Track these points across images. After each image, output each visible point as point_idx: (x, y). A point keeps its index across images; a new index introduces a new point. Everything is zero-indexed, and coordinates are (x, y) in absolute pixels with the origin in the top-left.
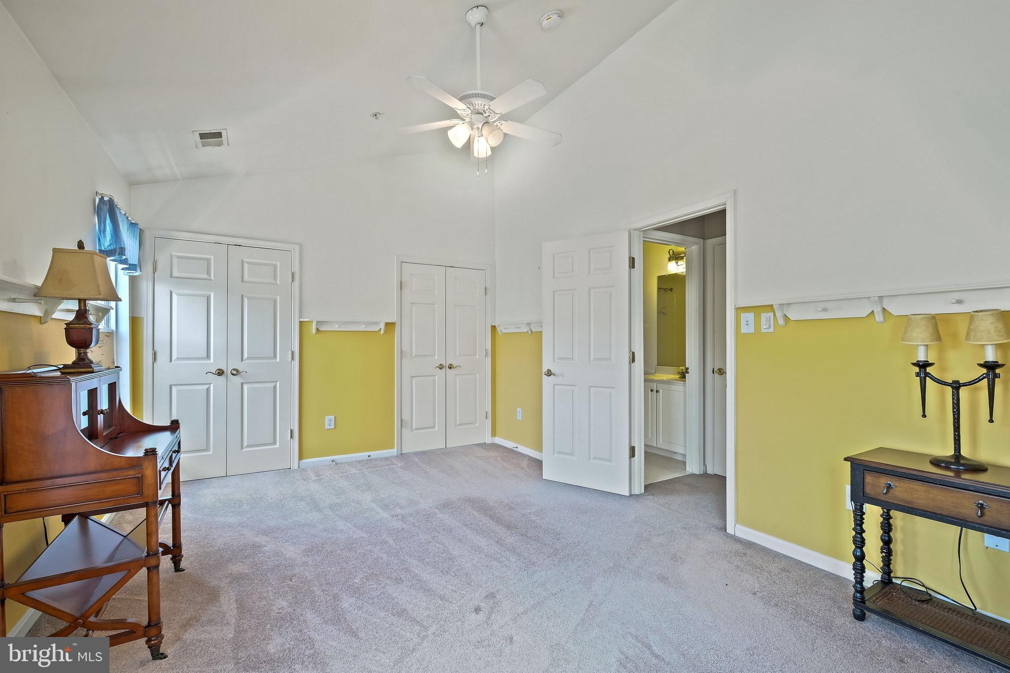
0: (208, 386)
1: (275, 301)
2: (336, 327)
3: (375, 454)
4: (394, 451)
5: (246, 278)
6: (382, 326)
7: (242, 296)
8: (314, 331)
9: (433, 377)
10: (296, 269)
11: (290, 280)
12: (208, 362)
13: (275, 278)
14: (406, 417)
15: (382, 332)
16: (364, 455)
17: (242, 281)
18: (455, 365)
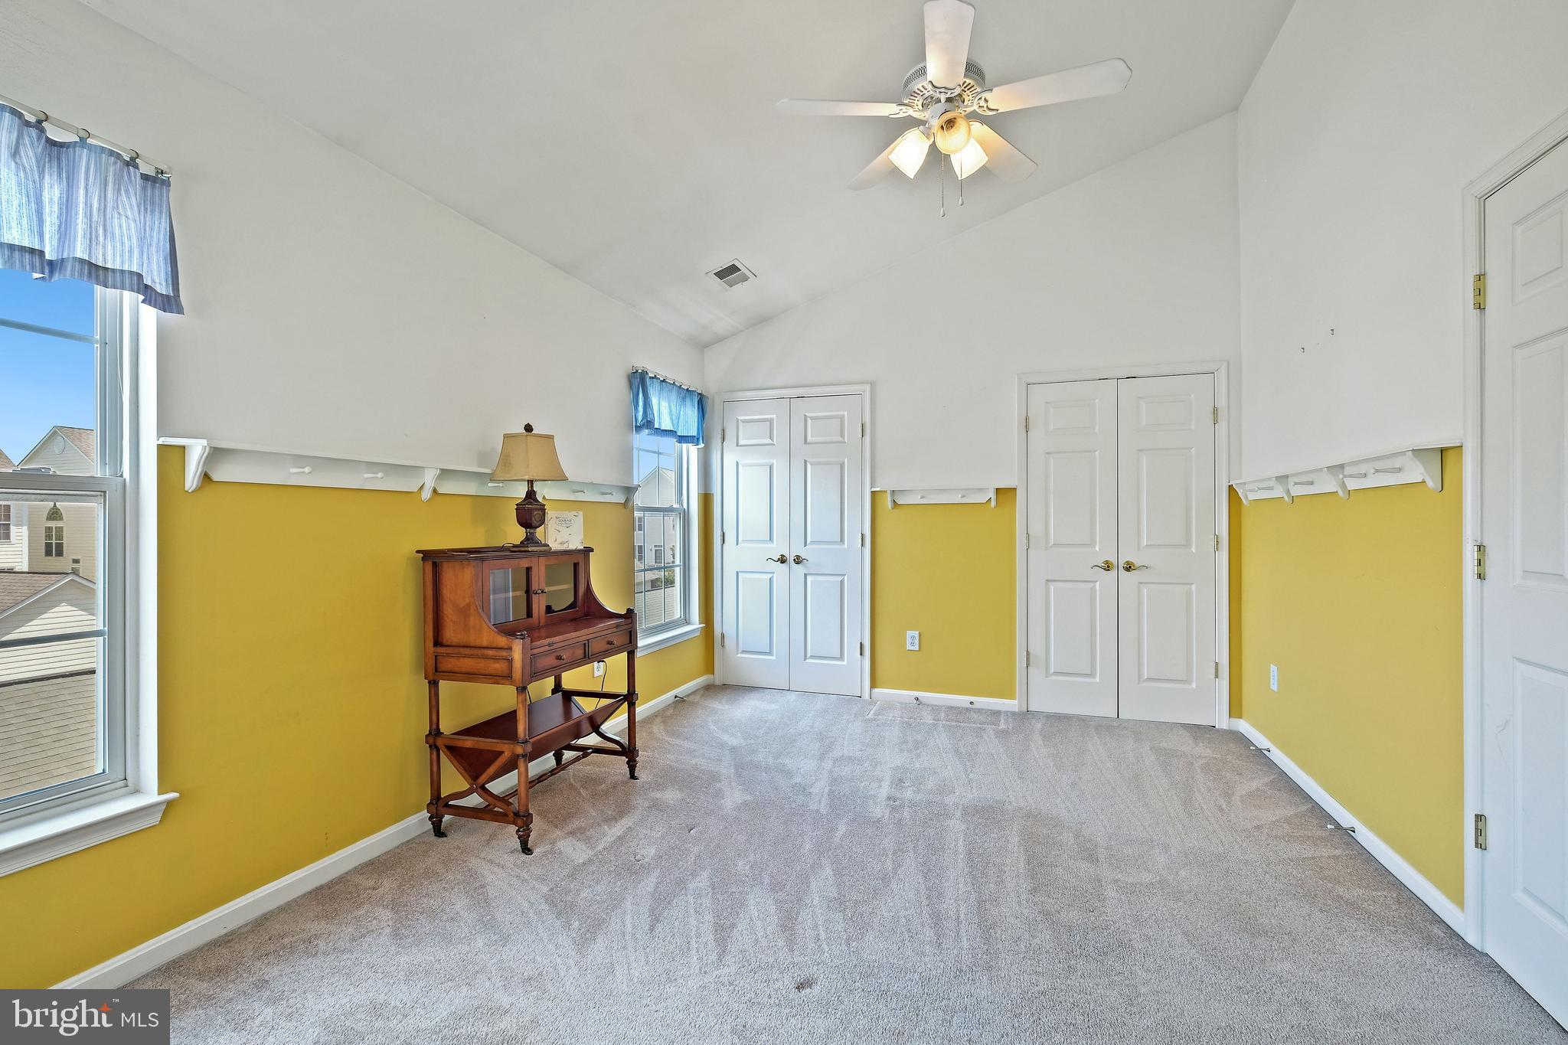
0: (770, 576)
1: (842, 465)
2: (916, 499)
3: (983, 702)
4: (1012, 705)
5: (809, 438)
6: (992, 495)
7: (805, 462)
8: (890, 505)
9: (1091, 585)
10: (867, 419)
11: (860, 436)
12: (770, 545)
13: (842, 435)
14: (1037, 648)
15: (993, 504)
16: (962, 700)
17: (805, 442)
18: (1137, 562)
